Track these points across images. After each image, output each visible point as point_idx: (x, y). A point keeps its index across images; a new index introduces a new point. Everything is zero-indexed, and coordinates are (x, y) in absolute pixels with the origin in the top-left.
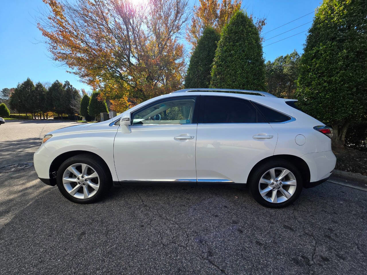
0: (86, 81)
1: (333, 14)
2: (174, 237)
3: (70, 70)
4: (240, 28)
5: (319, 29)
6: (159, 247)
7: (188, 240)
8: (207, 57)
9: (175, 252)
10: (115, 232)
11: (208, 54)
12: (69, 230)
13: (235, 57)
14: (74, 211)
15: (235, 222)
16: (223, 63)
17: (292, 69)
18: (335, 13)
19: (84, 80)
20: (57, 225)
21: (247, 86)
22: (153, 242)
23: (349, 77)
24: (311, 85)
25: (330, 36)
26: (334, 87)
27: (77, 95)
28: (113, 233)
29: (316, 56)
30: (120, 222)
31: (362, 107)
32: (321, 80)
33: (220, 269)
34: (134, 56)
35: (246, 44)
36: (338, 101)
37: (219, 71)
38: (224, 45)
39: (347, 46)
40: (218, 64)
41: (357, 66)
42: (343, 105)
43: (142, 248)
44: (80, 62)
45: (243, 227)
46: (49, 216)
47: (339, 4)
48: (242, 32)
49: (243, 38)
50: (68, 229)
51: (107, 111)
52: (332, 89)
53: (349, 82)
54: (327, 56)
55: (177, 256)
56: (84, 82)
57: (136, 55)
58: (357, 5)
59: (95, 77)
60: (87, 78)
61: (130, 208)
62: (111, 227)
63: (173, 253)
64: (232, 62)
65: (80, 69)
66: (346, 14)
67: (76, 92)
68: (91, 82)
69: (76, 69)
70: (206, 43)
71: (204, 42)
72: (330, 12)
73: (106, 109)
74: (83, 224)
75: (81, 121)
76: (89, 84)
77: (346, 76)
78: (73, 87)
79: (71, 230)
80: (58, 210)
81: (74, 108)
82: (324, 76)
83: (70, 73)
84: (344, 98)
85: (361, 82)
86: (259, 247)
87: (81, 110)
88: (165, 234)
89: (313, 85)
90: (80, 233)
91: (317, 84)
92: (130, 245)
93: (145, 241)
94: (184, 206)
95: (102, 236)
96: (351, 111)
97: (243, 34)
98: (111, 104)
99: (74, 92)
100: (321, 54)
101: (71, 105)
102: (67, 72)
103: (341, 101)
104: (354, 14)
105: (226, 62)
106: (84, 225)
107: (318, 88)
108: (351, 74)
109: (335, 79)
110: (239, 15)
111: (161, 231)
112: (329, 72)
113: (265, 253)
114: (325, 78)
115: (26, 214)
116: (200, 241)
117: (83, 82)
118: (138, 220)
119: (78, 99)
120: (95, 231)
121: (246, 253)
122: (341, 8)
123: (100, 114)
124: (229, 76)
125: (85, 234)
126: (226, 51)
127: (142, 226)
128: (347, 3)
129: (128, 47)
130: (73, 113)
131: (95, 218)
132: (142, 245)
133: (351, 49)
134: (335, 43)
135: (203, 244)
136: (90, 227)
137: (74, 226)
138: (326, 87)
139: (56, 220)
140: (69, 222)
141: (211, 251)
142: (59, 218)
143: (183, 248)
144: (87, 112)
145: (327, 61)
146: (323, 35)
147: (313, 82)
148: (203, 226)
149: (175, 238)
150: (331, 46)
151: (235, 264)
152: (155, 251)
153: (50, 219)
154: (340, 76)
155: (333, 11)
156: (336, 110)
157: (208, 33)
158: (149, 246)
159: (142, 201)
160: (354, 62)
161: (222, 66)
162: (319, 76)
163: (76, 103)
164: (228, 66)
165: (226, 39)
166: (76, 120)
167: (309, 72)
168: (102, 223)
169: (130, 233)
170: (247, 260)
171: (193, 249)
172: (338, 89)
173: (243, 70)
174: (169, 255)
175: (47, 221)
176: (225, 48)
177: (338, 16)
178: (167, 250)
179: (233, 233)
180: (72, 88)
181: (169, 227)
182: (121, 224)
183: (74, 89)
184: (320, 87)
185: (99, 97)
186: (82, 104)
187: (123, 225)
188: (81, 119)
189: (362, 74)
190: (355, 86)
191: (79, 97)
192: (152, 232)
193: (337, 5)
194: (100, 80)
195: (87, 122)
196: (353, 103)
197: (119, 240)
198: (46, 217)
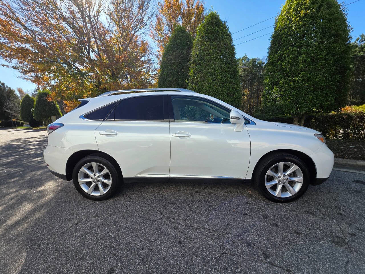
0: (31, 78)
1: (291, 23)
2: (220, 247)
3: (6, 63)
4: (215, 29)
5: (281, 36)
6: (213, 262)
7: (236, 246)
8: (180, 55)
9: (233, 264)
10: (152, 259)
11: (182, 52)
12: (89, 271)
13: (213, 56)
14: (81, 243)
15: (265, 217)
16: (202, 62)
17: (244, 71)
18: (292, 23)
19: (27, 76)
20: (66, 268)
21: (226, 85)
22: (203, 258)
23: (307, 78)
24: (279, 84)
25: (291, 42)
26: (297, 85)
27: (12, 95)
28: (151, 260)
29: (281, 58)
30: (150, 243)
31: (318, 102)
32: (287, 79)
33: (285, 270)
34: (93, 51)
35: (223, 44)
36: (301, 98)
37: (198, 70)
38: (202, 44)
39: (304, 52)
40: (197, 62)
41: (312, 68)
42: (305, 101)
43: (196, 269)
44: (23, 53)
45: (275, 221)
46: (46, 258)
47: (295, 15)
48: (218, 33)
49: (219, 39)
50: (87, 270)
51: (60, 114)
52: (296, 88)
53: (308, 82)
54: (290, 59)
55: (237, 268)
56: (28, 79)
57: (96, 50)
58: (309, 18)
59: (44, 73)
60: (33, 74)
61: (152, 224)
62: (143, 253)
63: (231, 265)
64: (211, 61)
65: (21, 63)
66: (302, 25)
67: (11, 92)
68: (37, 80)
69: (15, 62)
70: (179, 41)
71: (176, 40)
72: (288, 22)
73: (58, 112)
74: (104, 258)
75: (22, 128)
76: (34, 82)
77: (306, 76)
78: (5, 85)
79: (92, 269)
80: (55, 247)
81: (10, 111)
82: (289, 76)
83: (8, 67)
84: (305, 95)
85: (316, 81)
86: (300, 236)
87: (22, 114)
88: (210, 246)
89: (280, 84)
90: (107, 270)
91: (283, 83)
92: (179, 269)
93: (194, 259)
94: (208, 210)
95: (139, 268)
96: (311, 105)
97: (219, 35)
98: (66, 105)
99: (8, 91)
100: (285, 57)
101: (5, 108)
102: (3, 65)
103: (303, 97)
104: (307, 25)
105: (204, 61)
106: (106, 258)
107: (285, 86)
108: (309, 75)
109: (298, 79)
110: (213, 16)
111: (203, 243)
112: (293, 72)
113: (308, 241)
114: (290, 78)
115: (6, 264)
116: (248, 244)
117: (25, 79)
118: (170, 236)
119: (15, 100)
120: (126, 263)
121: (295, 246)
122: (297, 19)
123: (51, 118)
124: (209, 74)
125: (115, 270)
126: (204, 50)
127: (179, 242)
128: (301, 15)
129: (86, 39)
130: (8, 118)
131: (116, 246)
132: (193, 265)
133: (308, 54)
134: (295, 48)
135: (253, 247)
136: (115, 259)
137: (93, 264)
138: (292, 85)
139: (61, 262)
140: (82, 259)
141: (265, 253)
142: (64, 258)
143: (237, 256)
144: (32, 116)
145: (290, 63)
146: (285, 41)
147: (281, 81)
148: (240, 227)
149: (222, 248)
150: (293, 51)
151: (294, 260)
152: (212, 269)
153: (51, 262)
154: (302, 76)
155: (291, 21)
156: (300, 105)
157: (180, 31)
158: (201, 265)
159: (162, 213)
160: (310, 65)
161: (201, 65)
162: (285, 76)
163: (12, 105)
164: (207, 65)
165: (202, 38)
166: (15, 126)
167: (276, 72)
168: (129, 250)
169: (171, 254)
170: (300, 253)
171: (247, 255)
172: (300, 87)
173: (221, 69)
174: (229, 269)
175: (49, 267)
176: (203, 47)
177: (295, 25)
178: (223, 264)
179: (271, 229)
180: (4, 87)
181: (208, 237)
182: (153, 246)
183: (7, 87)
184: (286, 85)
185: (49, 97)
186: (23, 107)
187: (156, 247)
188: (22, 125)
189: (317, 75)
190: (312, 85)
191: (16, 97)
192: (194, 247)
193: (294, 16)
194: (50, 77)
195: (33, 128)
196: (312, 99)
197: (162, 266)
198: (42, 261)
